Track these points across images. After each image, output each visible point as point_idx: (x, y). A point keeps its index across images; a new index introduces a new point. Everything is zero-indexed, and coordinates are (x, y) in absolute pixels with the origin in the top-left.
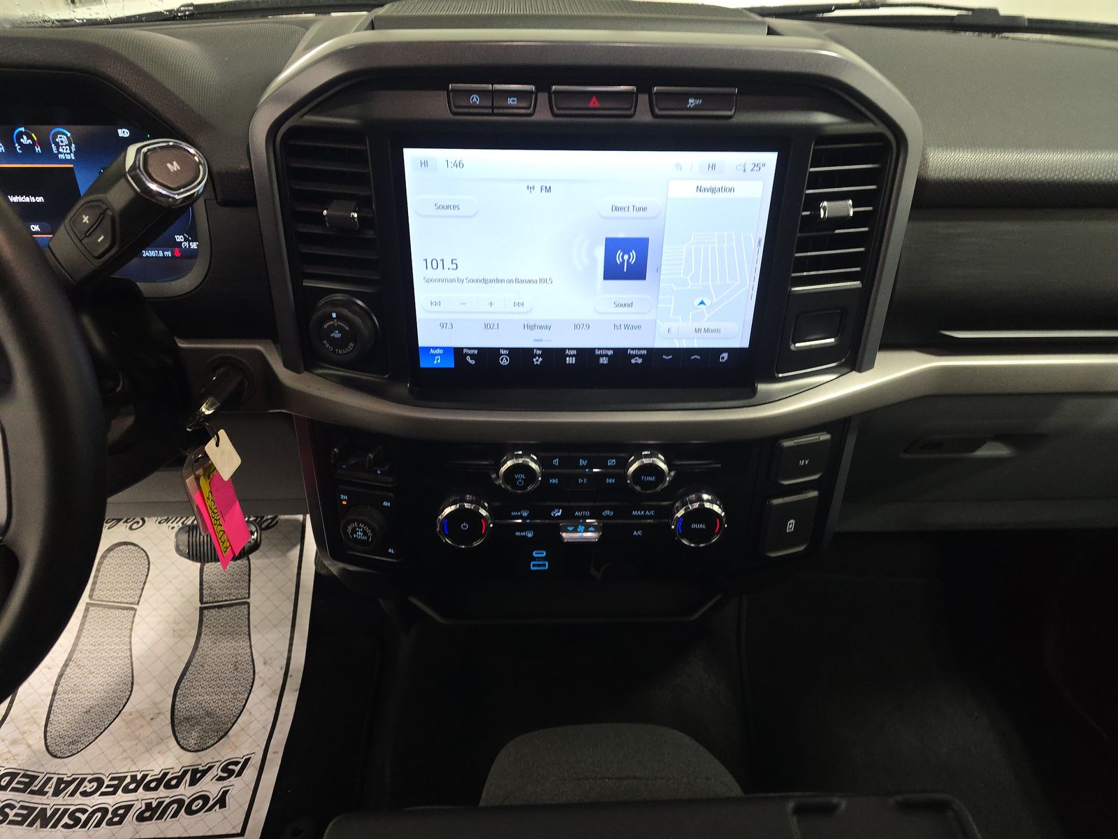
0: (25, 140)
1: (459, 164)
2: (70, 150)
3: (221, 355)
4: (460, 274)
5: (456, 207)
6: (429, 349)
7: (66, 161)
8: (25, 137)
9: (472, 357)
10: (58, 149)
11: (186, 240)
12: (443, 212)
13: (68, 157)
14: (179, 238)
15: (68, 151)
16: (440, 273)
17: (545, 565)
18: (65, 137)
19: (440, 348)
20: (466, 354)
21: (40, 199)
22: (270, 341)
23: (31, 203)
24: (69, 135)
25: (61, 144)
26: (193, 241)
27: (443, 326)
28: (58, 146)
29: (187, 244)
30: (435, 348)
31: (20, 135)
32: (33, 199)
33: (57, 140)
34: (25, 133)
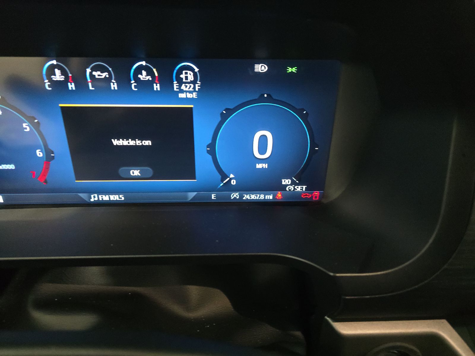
0: (144, 76)
2: (194, 88)
3: (391, 344)
7: (187, 101)
8: (144, 73)
10: (179, 88)
11: (293, 183)
13: (189, 96)
14: (286, 182)
15: (191, 89)
18: (192, 74)
21: (148, 143)
22: (444, 321)
23: (136, 147)
24: (197, 70)
25: (184, 80)
26: (298, 184)
28: (180, 82)
29: (292, 188)
31: (139, 70)
32: (138, 143)
33: (181, 76)
34: (146, 68)
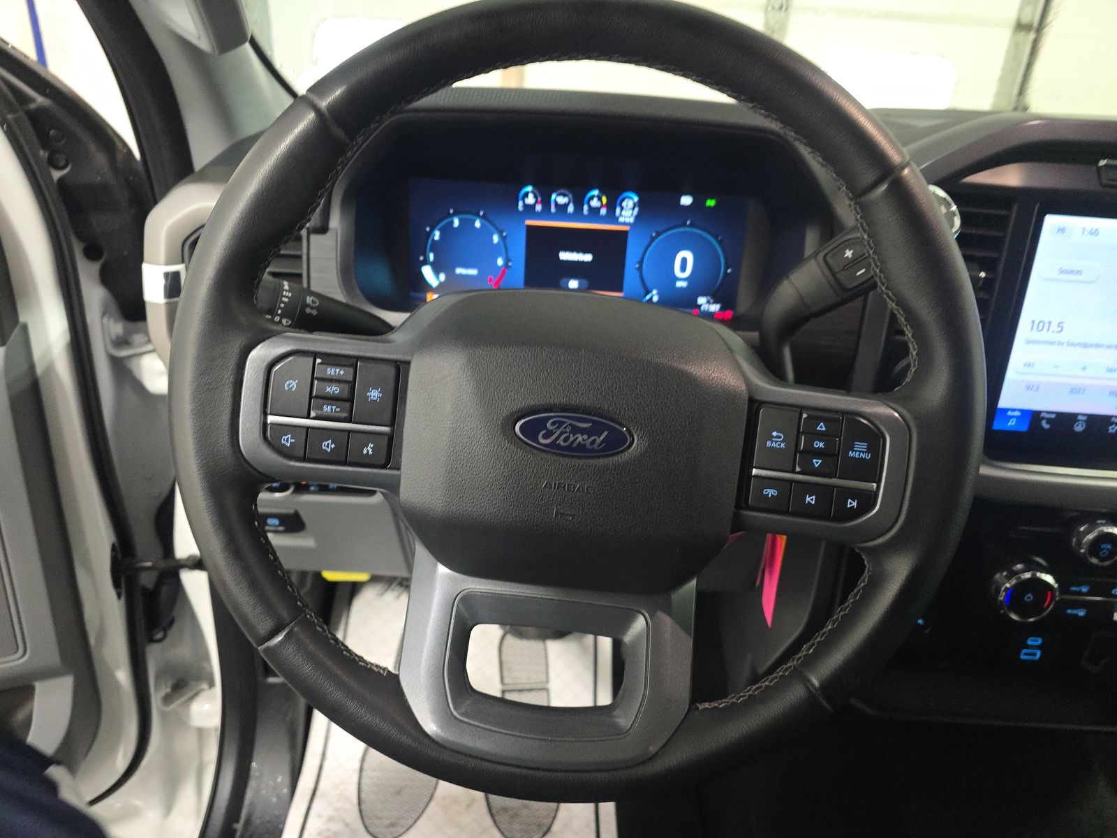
0: (595, 203)
1: (1094, 233)
2: (632, 214)
4: (1063, 337)
5: (1079, 272)
6: (1006, 410)
9: (1049, 421)
10: (621, 213)
12: (1064, 276)
13: (627, 220)
15: (629, 215)
16: (1044, 335)
17: (1035, 655)
18: (631, 201)
19: (1019, 410)
20: (1043, 418)
27: (1029, 387)
30: (1013, 410)
33: (623, 204)
